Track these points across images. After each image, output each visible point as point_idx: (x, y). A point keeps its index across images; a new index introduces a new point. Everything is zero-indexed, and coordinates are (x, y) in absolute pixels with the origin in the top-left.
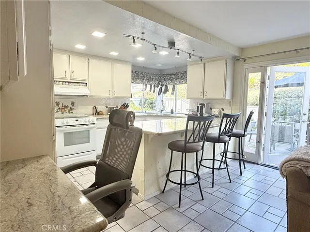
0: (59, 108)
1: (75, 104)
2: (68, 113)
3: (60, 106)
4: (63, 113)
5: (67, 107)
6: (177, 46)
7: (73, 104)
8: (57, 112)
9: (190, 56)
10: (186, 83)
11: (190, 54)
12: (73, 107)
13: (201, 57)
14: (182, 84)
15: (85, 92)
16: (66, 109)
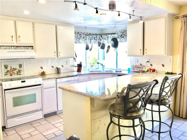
0: (8, 71)
1: (22, 66)
2: (16, 75)
3: (9, 69)
4: (11, 75)
5: (16, 69)
6: (118, 8)
7: (20, 66)
8: (6, 75)
9: (130, 17)
10: (126, 41)
11: (130, 15)
12: (21, 69)
13: (141, 17)
14: (122, 42)
15: (31, 55)
16: (14, 72)
